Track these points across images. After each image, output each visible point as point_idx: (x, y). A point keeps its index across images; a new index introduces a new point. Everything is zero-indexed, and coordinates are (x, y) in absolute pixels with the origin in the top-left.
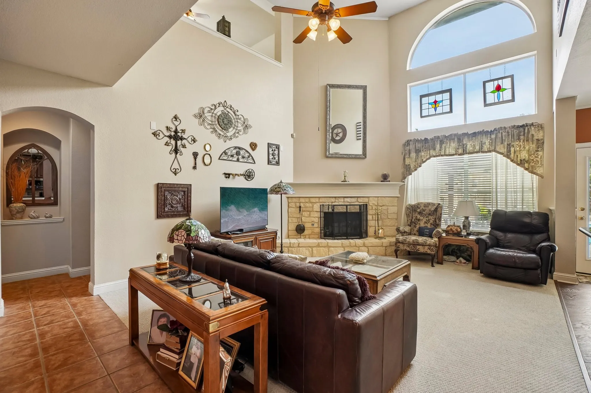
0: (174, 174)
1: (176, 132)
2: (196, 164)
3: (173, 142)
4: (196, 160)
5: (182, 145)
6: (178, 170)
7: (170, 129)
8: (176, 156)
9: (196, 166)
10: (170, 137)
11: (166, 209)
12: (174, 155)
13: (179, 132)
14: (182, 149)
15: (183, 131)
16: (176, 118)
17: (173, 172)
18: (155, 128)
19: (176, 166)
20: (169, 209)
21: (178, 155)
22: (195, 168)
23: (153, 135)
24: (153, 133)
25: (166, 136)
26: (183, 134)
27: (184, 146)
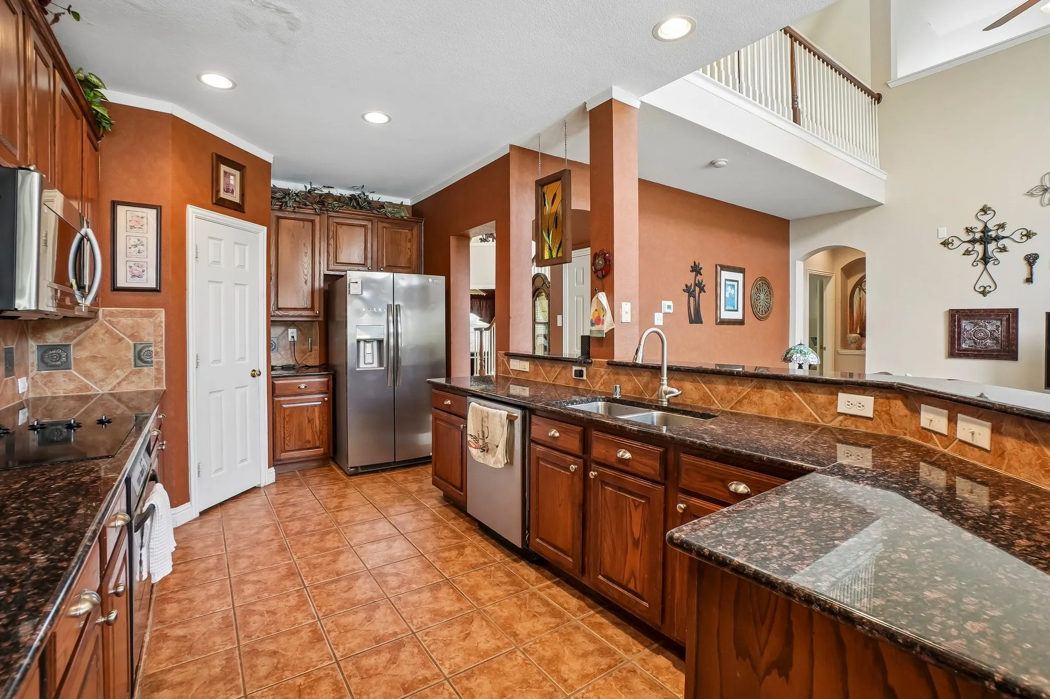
0: (981, 295)
1: (985, 230)
2: (1031, 274)
3: (979, 248)
4: (1031, 268)
5: (999, 248)
6: (990, 287)
7: (974, 230)
8: (985, 268)
9: (1031, 278)
10: (973, 241)
11: (964, 346)
12: (981, 266)
13: (990, 231)
14: (998, 255)
15: (1002, 226)
16: (985, 210)
17: (980, 292)
18: (944, 235)
19: (985, 281)
20: (969, 346)
21: (989, 266)
22: (1029, 280)
23: (942, 246)
24: (942, 244)
25: (964, 242)
26: (1000, 231)
27: (1004, 249)
